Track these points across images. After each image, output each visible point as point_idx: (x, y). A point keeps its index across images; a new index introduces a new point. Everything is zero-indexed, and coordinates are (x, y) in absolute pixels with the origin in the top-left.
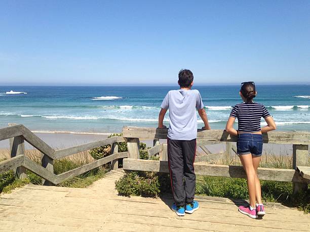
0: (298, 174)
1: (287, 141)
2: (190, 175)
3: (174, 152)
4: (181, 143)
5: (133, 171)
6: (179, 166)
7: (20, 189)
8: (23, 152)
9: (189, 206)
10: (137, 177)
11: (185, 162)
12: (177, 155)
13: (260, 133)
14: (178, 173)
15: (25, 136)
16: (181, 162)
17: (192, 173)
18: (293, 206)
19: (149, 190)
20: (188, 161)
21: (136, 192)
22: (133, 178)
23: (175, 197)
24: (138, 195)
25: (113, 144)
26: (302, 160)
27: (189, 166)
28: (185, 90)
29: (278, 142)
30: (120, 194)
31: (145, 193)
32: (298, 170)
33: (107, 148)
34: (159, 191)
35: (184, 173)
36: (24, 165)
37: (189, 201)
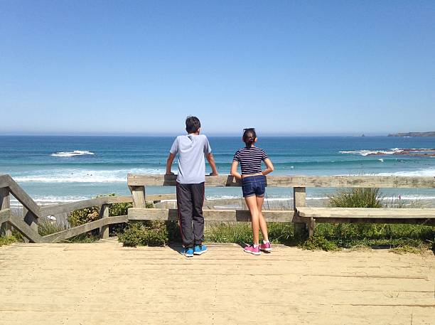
0: (297, 213)
1: (287, 184)
2: (199, 219)
3: (183, 196)
4: (190, 187)
5: (139, 221)
6: (187, 208)
7: (7, 247)
8: (8, 207)
9: (197, 248)
10: (143, 227)
11: (193, 206)
12: (186, 199)
13: (261, 174)
14: (187, 215)
15: (11, 188)
16: (190, 205)
17: (200, 217)
18: (294, 246)
19: (157, 238)
20: (196, 205)
21: (142, 242)
22: (139, 228)
23: (184, 240)
24: (145, 245)
25: (103, 205)
26: (300, 202)
27: (198, 210)
28: (192, 135)
29: (279, 186)
30: (125, 245)
31: (152, 242)
32: (296, 210)
33: (92, 213)
34: (167, 239)
35: (193, 216)
36: (11, 220)
37: (197, 243)
